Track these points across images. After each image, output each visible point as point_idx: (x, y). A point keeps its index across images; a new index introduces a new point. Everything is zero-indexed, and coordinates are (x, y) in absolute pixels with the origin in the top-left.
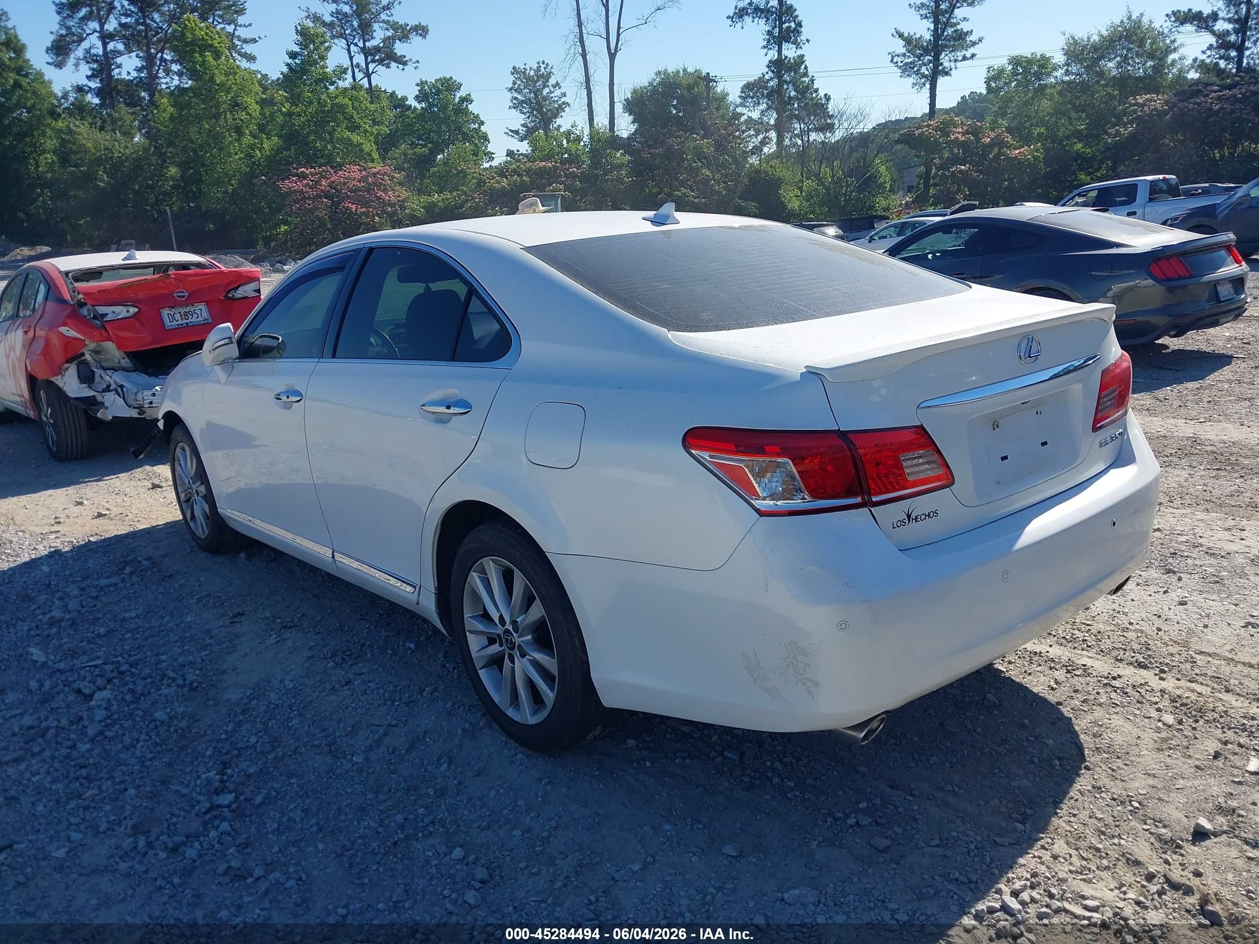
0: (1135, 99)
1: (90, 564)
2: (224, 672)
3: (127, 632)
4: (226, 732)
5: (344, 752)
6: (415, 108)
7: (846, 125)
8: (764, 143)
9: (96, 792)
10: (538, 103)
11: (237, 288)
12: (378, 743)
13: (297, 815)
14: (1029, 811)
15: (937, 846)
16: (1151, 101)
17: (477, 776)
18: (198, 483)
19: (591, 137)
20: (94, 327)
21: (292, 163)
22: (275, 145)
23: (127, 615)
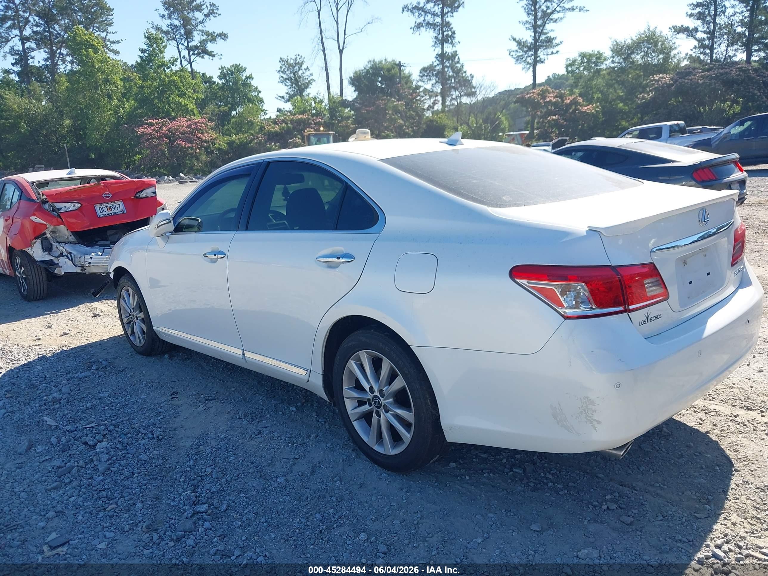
0: (653, 77)
1: (67, 364)
2: (175, 429)
3: (105, 406)
4: (189, 466)
5: (270, 476)
6: (218, 83)
7: (483, 92)
8: (434, 103)
9: (114, 506)
10: (296, 80)
11: (142, 191)
12: (291, 470)
13: (251, 516)
14: (710, 497)
15: (662, 520)
16: (663, 78)
17: (361, 487)
18: (137, 312)
19: (329, 100)
20: (53, 216)
21: (144, 117)
22: (133, 106)
23: (102, 395)
